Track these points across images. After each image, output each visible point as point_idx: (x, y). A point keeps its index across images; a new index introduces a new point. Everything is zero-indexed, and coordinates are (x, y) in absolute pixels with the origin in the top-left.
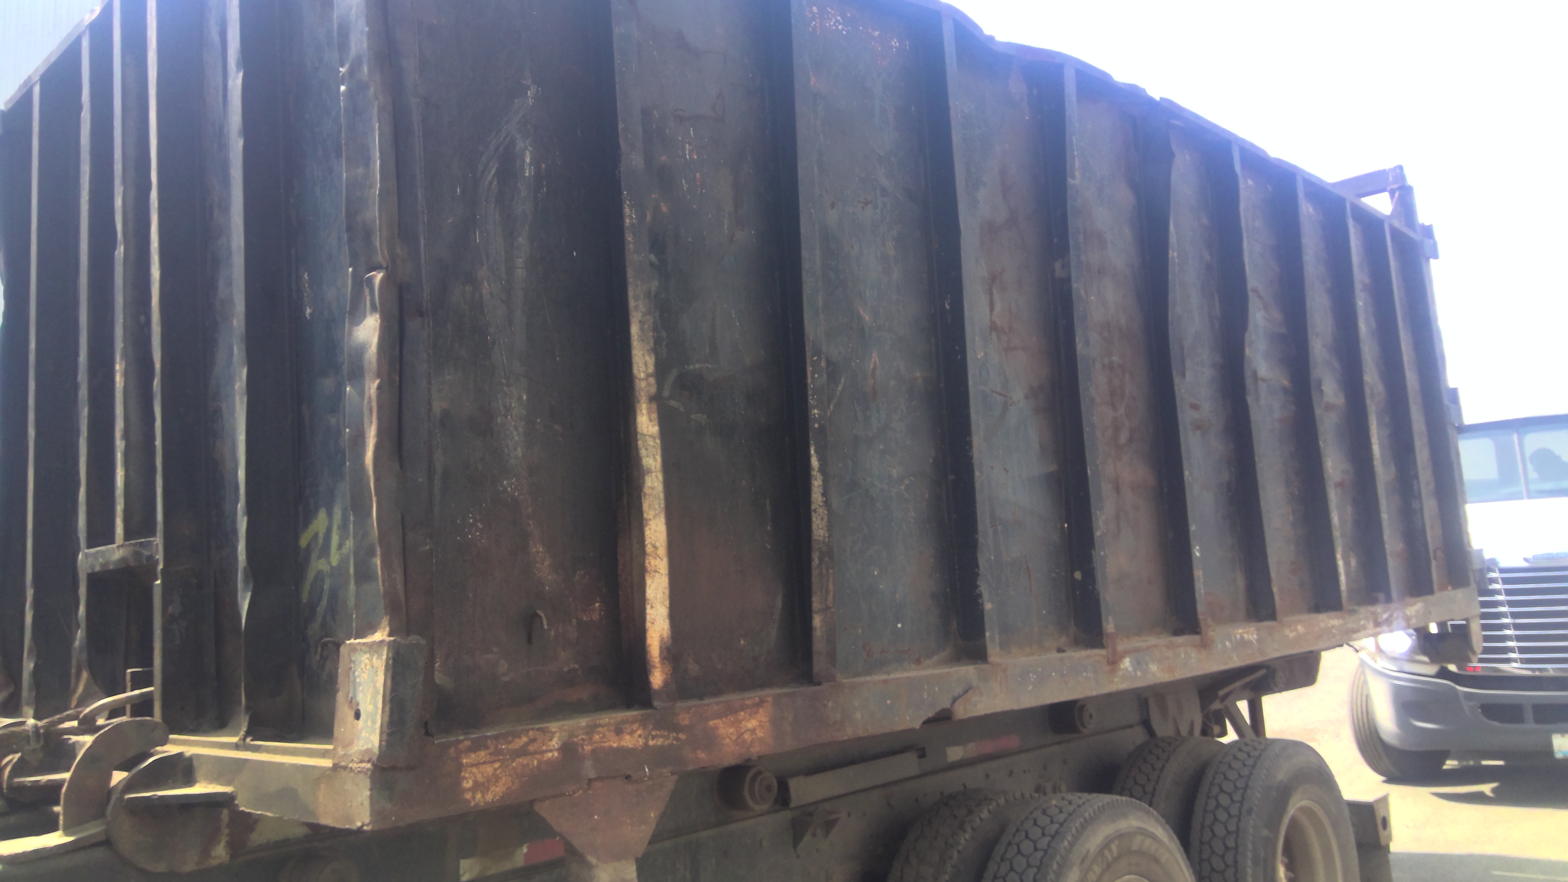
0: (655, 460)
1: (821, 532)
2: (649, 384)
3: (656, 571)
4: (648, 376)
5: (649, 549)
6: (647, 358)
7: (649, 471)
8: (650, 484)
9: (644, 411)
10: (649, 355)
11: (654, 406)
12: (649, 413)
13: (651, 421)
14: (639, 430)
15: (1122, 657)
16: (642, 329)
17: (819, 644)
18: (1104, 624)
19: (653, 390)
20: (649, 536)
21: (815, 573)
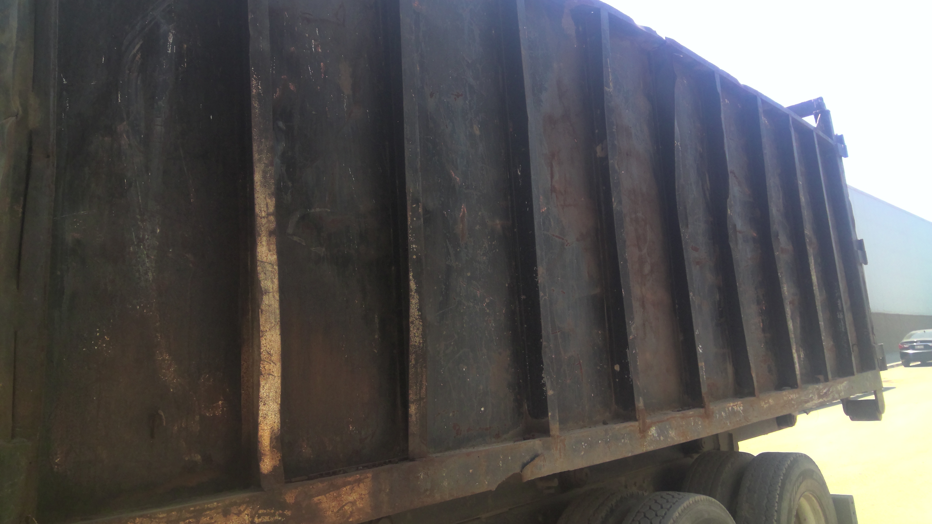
0: (273, 282)
1: (417, 339)
2: (269, 221)
3: (269, 374)
4: (268, 214)
5: (264, 355)
6: (269, 201)
7: (267, 292)
8: (267, 302)
9: (264, 243)
10: (270, 198)
11: (273, 240)
12: (268, 245)
13: (270, 251)
14: (259, 258)
15: (649, 427)
16: (264, 177)
17: (414, 428)
18: (636, 403)
19: (273, 226)
20: (265, 345)
21: (412, 371)
